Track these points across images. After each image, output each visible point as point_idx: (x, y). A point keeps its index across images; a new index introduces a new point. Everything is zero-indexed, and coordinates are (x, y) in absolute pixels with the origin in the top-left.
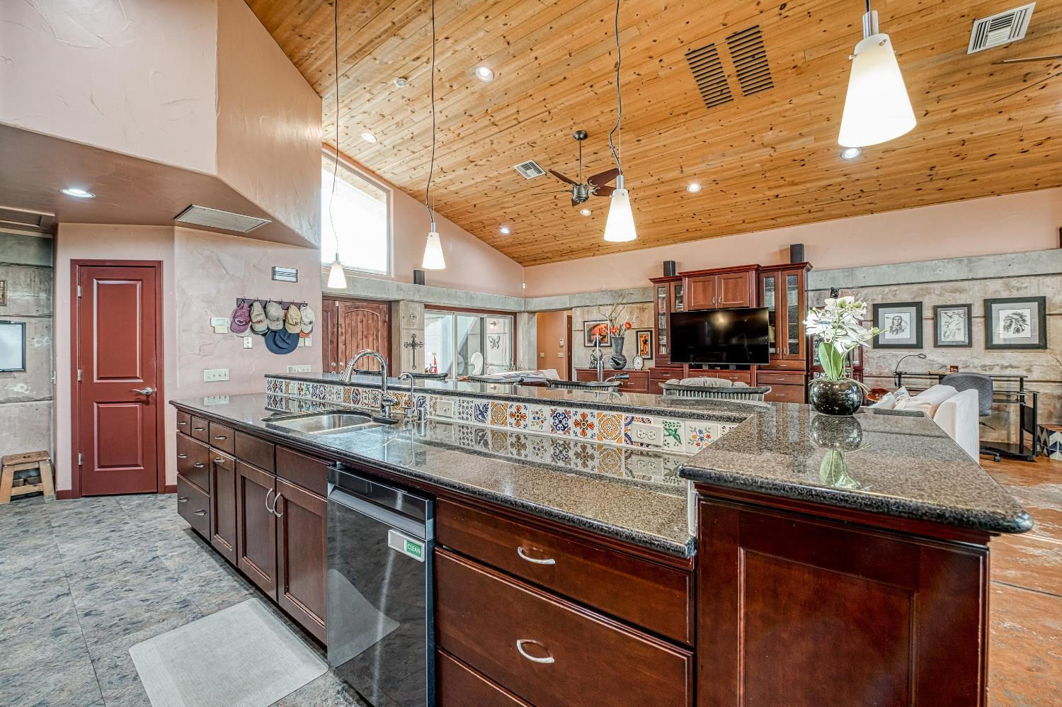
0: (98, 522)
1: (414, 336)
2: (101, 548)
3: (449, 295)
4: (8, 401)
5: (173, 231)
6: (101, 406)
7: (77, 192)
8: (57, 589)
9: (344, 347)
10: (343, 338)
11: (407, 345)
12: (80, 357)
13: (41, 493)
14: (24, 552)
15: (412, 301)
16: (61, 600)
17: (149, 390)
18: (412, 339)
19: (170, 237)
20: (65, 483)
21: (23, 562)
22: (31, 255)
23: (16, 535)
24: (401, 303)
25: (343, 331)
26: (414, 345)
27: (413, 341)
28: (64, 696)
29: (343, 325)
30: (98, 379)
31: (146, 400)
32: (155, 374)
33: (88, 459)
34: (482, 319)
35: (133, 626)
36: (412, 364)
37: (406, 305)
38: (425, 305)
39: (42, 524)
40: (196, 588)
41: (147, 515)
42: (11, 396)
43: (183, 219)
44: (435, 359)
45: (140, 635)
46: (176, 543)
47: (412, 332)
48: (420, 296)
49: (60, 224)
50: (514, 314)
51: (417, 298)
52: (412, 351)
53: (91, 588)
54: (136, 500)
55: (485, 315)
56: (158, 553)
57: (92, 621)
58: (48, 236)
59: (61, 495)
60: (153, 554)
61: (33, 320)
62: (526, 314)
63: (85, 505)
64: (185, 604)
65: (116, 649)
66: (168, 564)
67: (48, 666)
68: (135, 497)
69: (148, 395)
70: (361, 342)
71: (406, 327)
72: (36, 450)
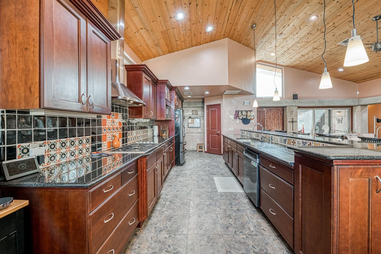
0: (210, 158)
1: (293, 119)
2: (211, 162)
3: (309, 102)
4: (198, 133)
5: (222, 96)
6: (211, 135)
7: (207, 93)
8: (205, 166)
9: (266, 123)
10: (266, 120)
11: (290, 122)
12: (208, 125)
13: (202, 151)
14: (200, 160)
15: (292, 106)
16: (205, 168)
17: (219, 132)
18: (292, 120)
19: (222, 98)
20: (206, 150)
21: (201, 161)
22: (201, 105)
23: (199, 157)
24: (287, 107)
25: (266, 118)
26: (293, 122)
27: (293, 120)
28: (205, 179)
29: (266, 116)
30: (211, 129)
31: (218, 134)
32: (220, 129)
33: (209, 145)
34: (329, 111)
35: (214, 174)
36: (292, 129)
37: (289, 108)
38: (298, 107)
39: (203, 156)
40: (224, 172)
41: (218, 158)
42: (199, 132)
43: (224, 94)
44: (303, 127)
45: (215, 176)
46: (222, 164)
47: (292, 117)
48: (295, 104)
49: (205, 98)
50: (352, 107)
51: (294, 105)
52: (292, 124)
53: (209, 167)
54: (217, 155)
55: (331, 109)
56: (219, 165)
57: (209, 172)
58: (203, 101)
59: (205, 152)
60: (218, 165)
61: (201, 117)
62: (360, 107)
63: (209, 154)
64: (222, 174)
65: (212, 176)
66: (221, 167)
67: (203, 175)
68: (216, 155)
69: (218, 133)
70: (272, 121)
71: (289, 115)
72: (202, 143)
